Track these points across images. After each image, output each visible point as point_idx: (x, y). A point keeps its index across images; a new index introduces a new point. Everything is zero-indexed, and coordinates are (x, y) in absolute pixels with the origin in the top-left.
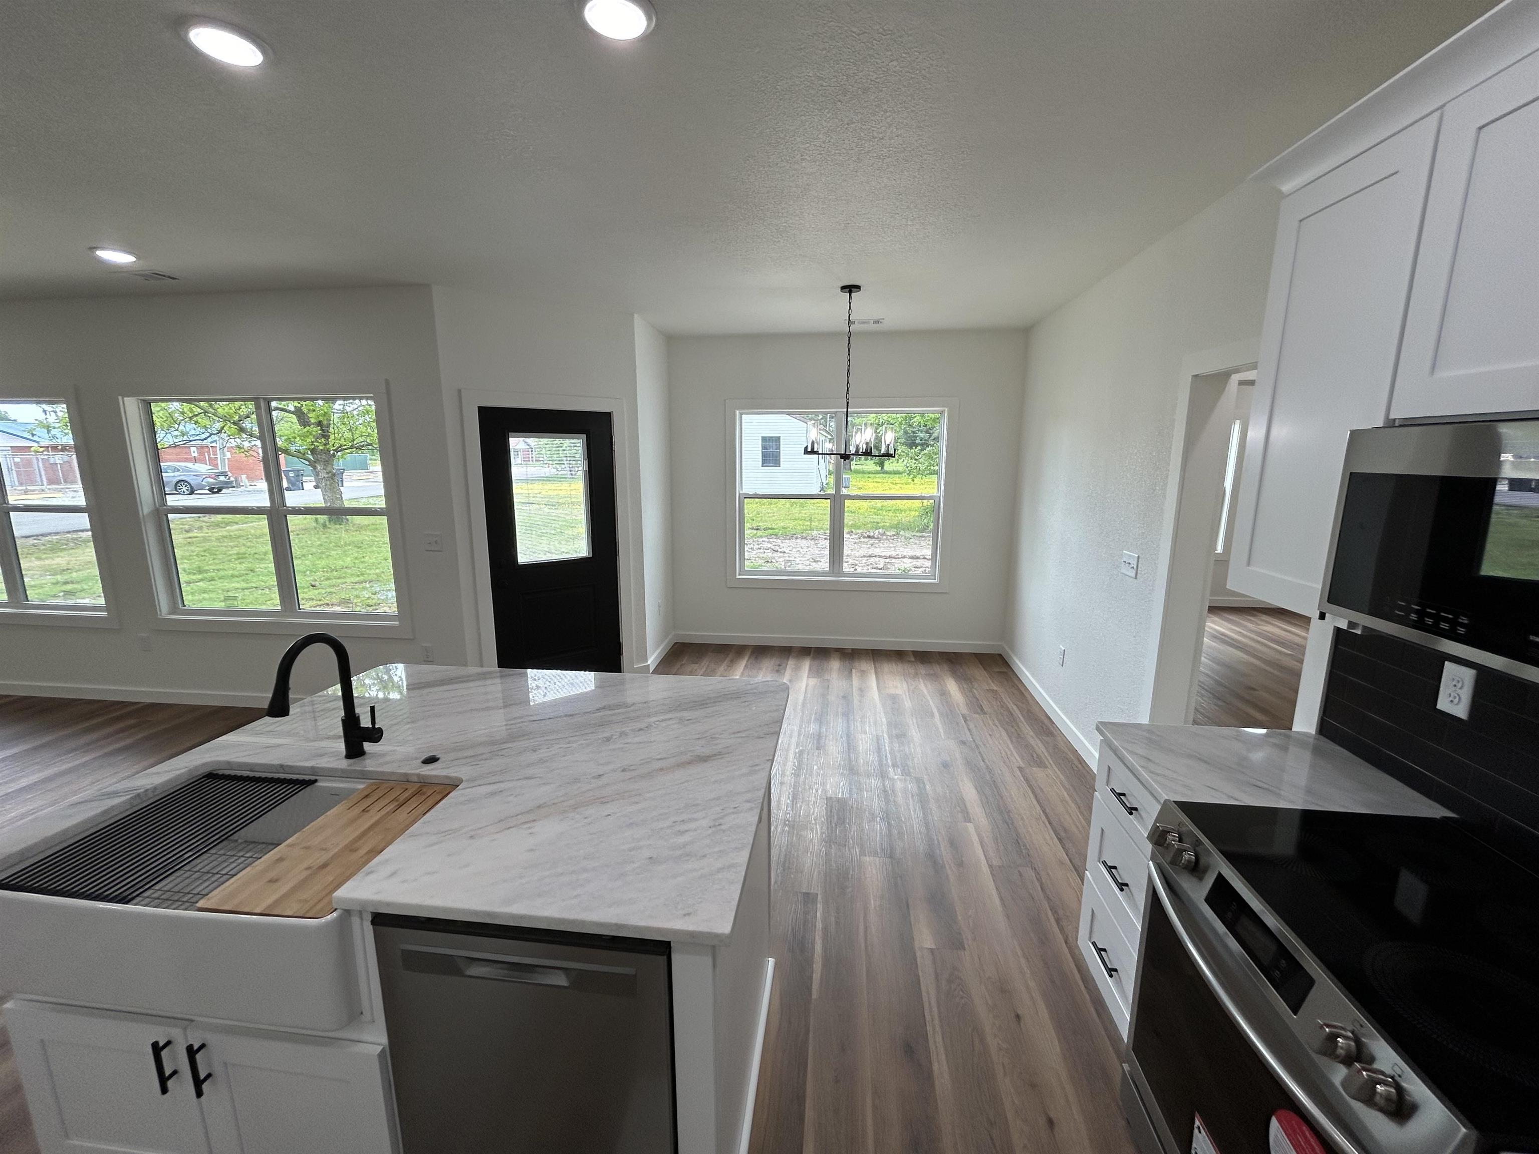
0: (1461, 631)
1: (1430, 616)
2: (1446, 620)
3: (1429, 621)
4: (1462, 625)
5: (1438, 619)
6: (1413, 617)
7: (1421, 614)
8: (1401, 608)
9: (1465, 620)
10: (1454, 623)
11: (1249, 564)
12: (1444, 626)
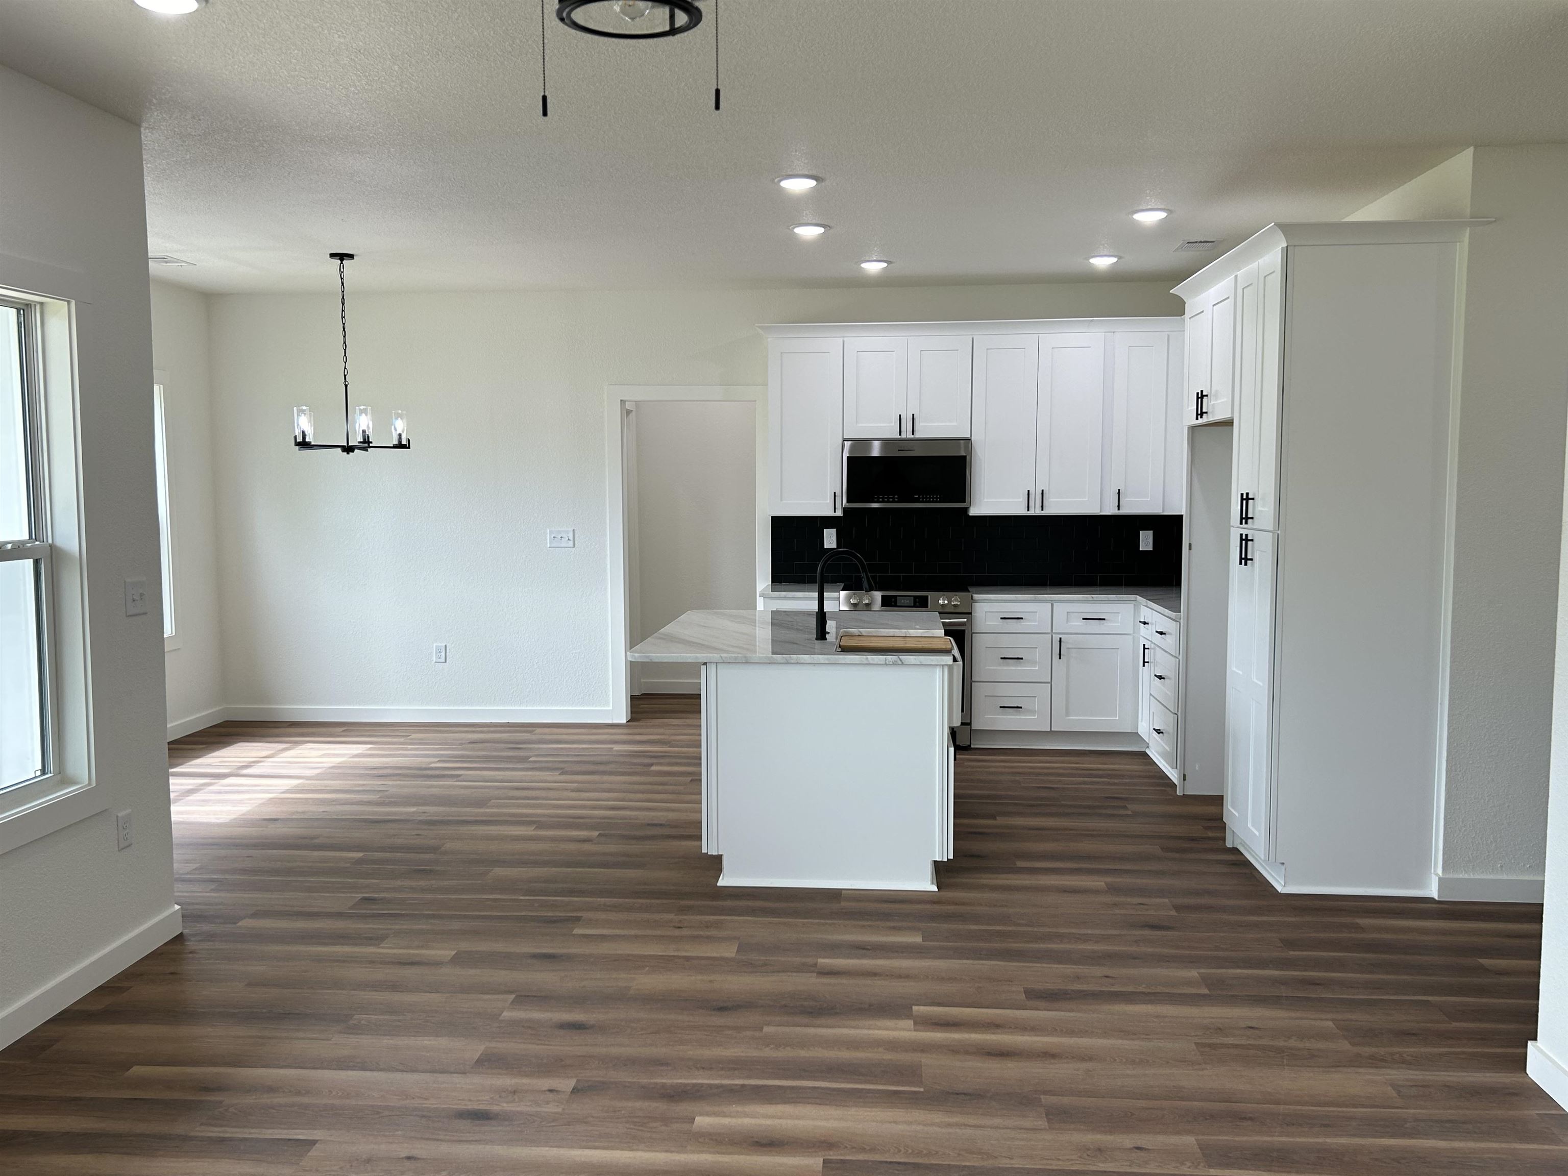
1: (886, 498)
7: (883, 498)
10: (894, 498)
11: (781, 500)
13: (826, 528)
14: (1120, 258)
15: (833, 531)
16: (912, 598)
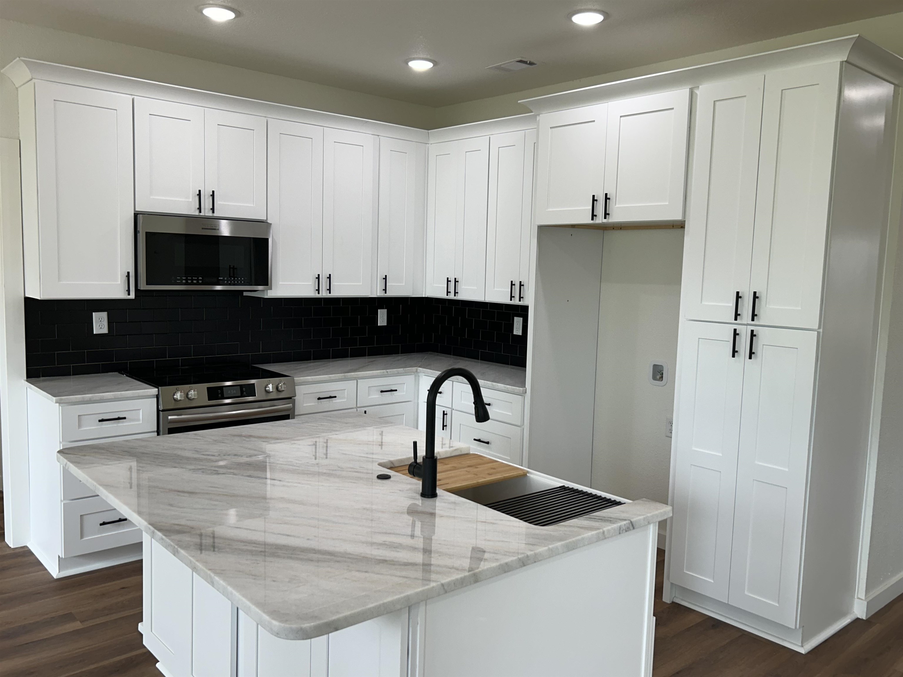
0: (200, 282)
1: (189, 280)
2: (195, 280)
3: (189, 281)
4: (200, 280)
5: (192, 280)
6: (184, 281)
7: (187, 280)
8: (178, 280)
9: (200, 278)
10: (198, 280)
11: (59, 279)
12: (195, 282)
13: (94, 312)
14: (435, 63)
15: (104, 315)
16: (239, 387)
